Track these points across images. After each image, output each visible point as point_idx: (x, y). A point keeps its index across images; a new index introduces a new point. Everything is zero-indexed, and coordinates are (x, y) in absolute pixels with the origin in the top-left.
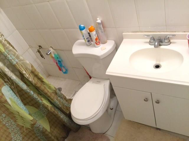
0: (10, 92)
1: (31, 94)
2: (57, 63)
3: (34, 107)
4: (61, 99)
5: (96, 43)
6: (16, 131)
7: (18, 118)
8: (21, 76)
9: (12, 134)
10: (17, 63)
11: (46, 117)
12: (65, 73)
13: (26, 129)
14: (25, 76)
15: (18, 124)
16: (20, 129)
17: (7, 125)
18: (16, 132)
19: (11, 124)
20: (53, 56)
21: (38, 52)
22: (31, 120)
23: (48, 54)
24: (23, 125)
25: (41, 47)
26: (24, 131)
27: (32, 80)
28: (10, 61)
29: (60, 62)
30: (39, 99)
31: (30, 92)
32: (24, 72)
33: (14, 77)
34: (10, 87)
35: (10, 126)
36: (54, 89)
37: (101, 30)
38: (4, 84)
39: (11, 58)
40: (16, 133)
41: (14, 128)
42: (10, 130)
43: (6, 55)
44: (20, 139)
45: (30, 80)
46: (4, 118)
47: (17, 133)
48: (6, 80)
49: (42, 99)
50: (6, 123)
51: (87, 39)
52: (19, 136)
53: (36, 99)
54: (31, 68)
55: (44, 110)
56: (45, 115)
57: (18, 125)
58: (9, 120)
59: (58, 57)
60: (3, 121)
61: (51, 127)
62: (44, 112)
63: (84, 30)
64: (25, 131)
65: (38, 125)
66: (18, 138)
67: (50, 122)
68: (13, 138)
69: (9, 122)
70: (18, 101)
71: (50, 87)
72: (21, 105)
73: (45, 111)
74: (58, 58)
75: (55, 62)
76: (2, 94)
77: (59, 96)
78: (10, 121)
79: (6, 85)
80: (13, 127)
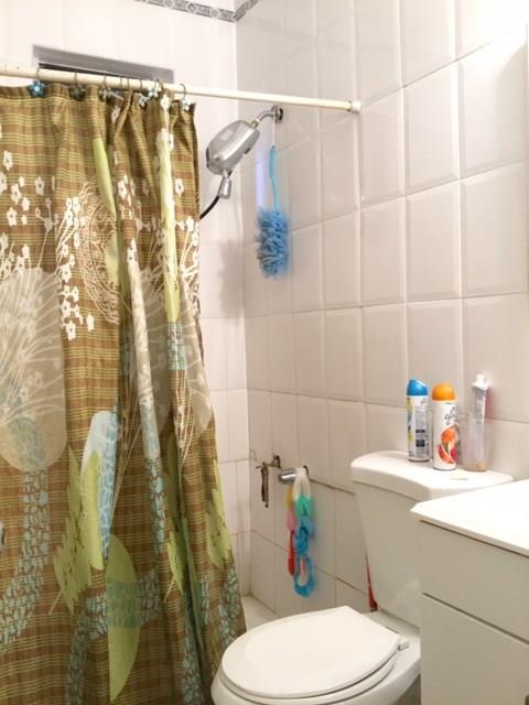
0: (109, 441)
1: (155, 487)
2: (293, 532)
3: (134, 558)
4: (225, 618)
5: (441, 449)
6: (32, 582)
7: (66, 538)
8: (166, 425)
9: (13, 581)
10: (181, 372)
11: (137, 631)
12: (302, 591)
13: (58, 608)
14: (176, 423)
15: (52, 565)
16: (46, 589)
17: (27, 536)
18: (27, 589)
19: (38, 547)
20: (296, 497)
21: (259, 470)
22: (92, 568)
23: (284, 477)
24: (62, 584)
25: (279, 462)
26: (48, 607)
27: (185, 448)
28: (170, 355)
29: (303, 533)
30: (162, 524)
31: (155, 479)
32: (181, 409)
33: (148, 401)
34: (119, 444)
35: (32, 547)
36: (227, 556)
37: (476, 416)
38: (112, 406)
39: (176, 349)
40: (25, 593)
41: (32, 567)
42: (20, 564)
43: (172, 333)
44: (18, 626)
45: (182, 444)
46: (39, 507)
47: (29, 594)
48: (125, 414)
49: (172, 535)
50: (29, 529)
51: (417, 431)
52: (23, 611)
53: (155, 515)
54: (204, 426)
55: (150, 594)
56: (142, 623)
57: (49, 569)
58: (42, 525)
59: (308, 511)
60: (30, 513)
61: (127, 689)
62: (145, 608)
63: (421, 398)
64: (50, 613)
65: (99, 608)
66: (16, 616)
67: (137, 666)
68: (6, 601)
69: (40, 532)
70: (106, 485)
71: (219, 534)
72: (104, 507)
73: (150, 605)
74: (305, 514)
75: (289, 527)
76: (89, 421)
77: (226, 603)
78: (44, 531)
79: (115, 415)
80: (34, 563)
